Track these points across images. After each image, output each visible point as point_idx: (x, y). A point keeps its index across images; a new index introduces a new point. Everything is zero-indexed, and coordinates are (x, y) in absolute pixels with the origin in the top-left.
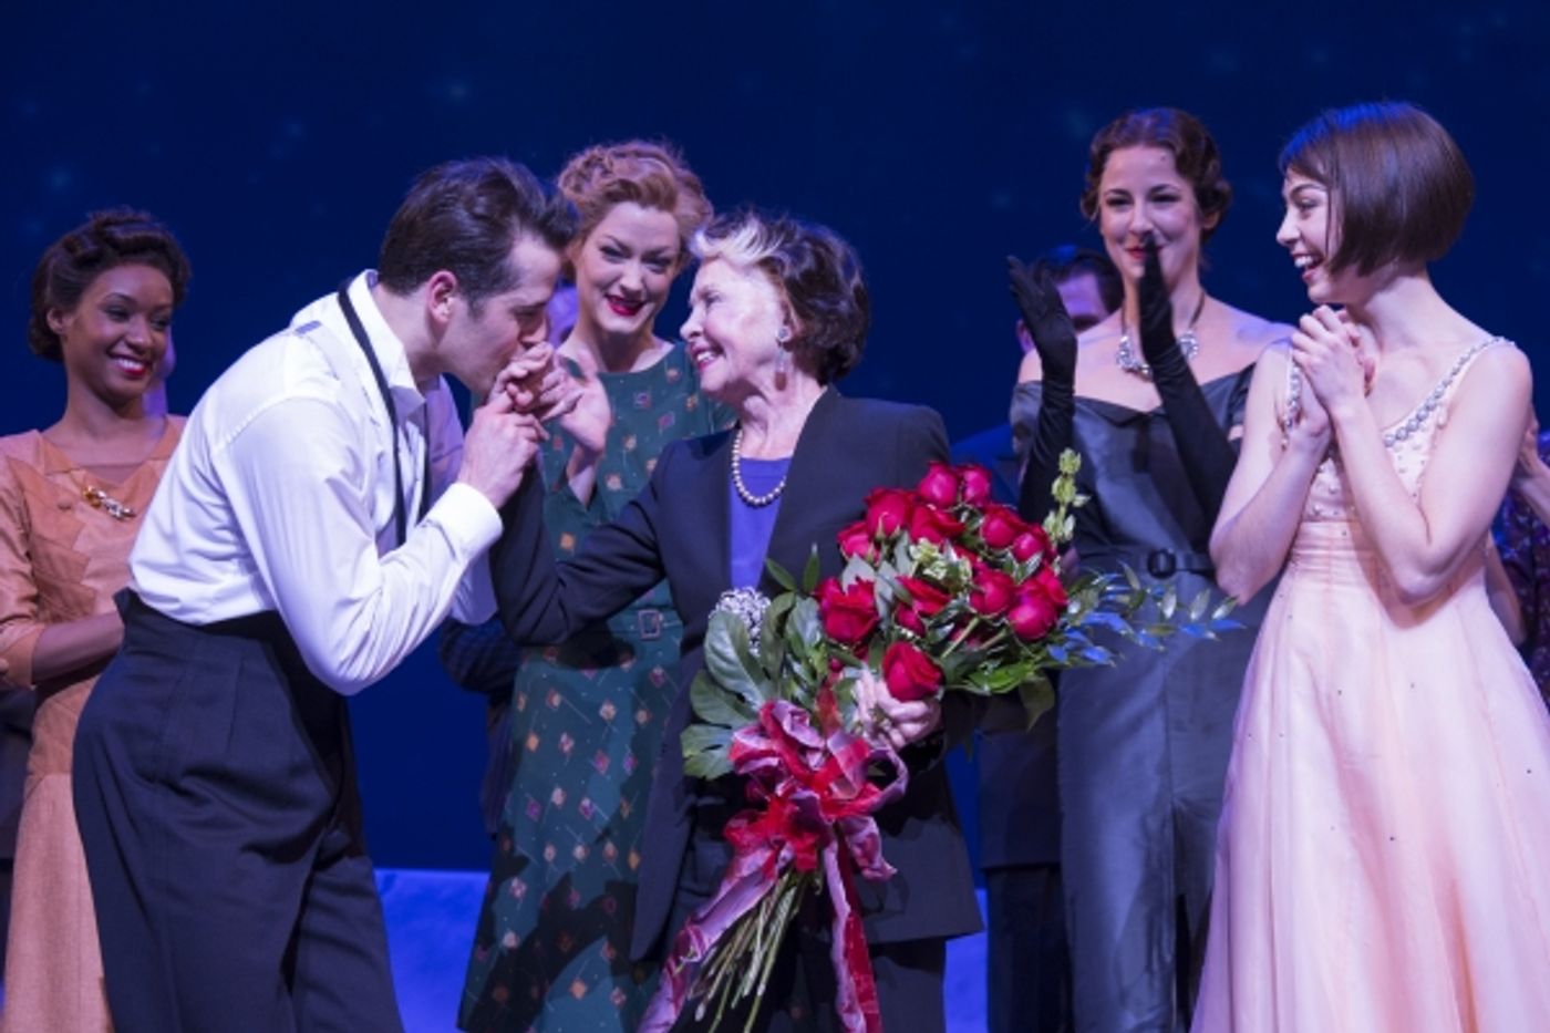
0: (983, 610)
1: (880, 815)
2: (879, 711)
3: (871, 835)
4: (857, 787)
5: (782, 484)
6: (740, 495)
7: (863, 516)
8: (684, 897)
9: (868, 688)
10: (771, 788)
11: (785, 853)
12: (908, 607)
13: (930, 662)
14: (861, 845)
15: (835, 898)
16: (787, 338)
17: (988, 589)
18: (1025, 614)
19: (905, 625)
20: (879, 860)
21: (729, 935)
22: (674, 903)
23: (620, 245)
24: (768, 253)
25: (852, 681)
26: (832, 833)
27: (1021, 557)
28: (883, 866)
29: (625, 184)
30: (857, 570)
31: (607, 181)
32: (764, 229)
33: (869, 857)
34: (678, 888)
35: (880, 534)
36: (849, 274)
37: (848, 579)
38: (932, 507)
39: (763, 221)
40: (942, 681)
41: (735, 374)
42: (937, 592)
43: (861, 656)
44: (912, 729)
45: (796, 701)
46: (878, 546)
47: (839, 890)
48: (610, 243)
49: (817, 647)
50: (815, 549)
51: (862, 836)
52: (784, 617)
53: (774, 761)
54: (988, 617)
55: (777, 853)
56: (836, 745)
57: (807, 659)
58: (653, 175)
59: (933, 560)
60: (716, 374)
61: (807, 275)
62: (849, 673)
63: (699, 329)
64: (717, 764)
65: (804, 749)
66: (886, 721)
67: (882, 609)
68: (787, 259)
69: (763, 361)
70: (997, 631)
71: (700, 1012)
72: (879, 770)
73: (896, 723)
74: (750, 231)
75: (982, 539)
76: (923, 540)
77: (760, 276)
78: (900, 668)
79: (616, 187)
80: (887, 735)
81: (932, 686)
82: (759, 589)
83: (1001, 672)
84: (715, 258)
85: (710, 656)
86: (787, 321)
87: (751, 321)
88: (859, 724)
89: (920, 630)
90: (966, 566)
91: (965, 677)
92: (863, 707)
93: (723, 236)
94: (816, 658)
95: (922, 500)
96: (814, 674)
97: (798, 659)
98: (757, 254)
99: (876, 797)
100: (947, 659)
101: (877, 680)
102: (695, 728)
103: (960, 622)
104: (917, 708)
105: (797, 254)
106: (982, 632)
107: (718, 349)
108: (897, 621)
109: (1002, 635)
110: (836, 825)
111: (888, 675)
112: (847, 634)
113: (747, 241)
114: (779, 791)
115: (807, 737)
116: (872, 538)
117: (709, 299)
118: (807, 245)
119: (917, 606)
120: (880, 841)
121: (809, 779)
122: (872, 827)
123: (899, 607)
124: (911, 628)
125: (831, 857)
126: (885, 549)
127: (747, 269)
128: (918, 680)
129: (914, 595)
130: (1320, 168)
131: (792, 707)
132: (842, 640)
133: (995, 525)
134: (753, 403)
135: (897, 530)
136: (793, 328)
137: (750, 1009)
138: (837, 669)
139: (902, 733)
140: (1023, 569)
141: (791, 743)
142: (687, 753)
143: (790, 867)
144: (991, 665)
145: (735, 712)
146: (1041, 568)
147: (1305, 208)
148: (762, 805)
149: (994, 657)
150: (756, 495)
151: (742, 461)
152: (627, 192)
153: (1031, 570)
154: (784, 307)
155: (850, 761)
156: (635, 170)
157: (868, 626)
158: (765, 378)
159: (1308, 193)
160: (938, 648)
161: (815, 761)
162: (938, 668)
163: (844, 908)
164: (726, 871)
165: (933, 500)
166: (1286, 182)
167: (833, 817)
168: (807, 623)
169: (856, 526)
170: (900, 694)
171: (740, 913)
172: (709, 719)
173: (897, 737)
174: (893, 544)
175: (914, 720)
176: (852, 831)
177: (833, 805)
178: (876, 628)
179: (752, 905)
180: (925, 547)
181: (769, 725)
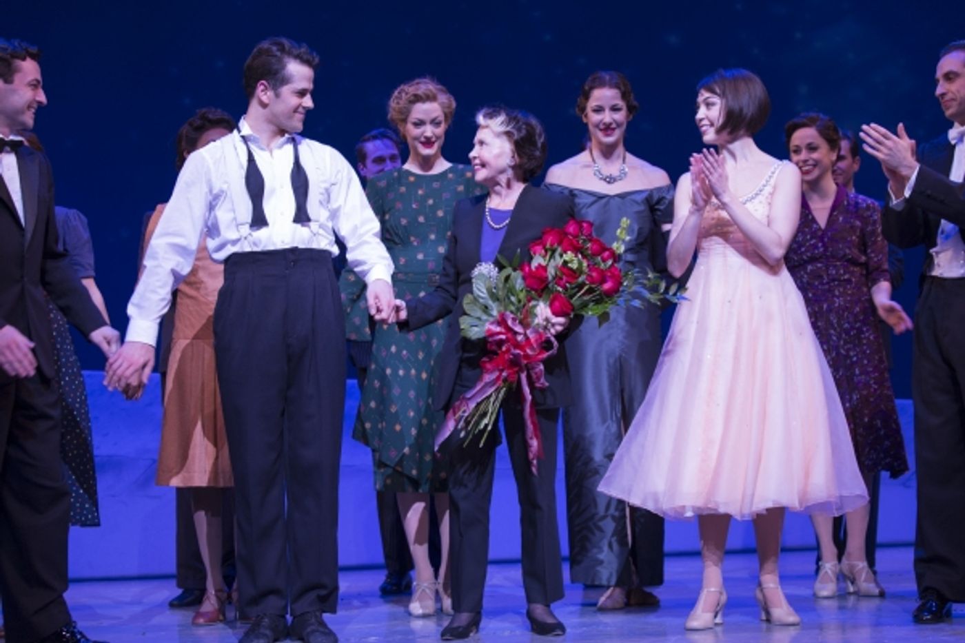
0: (592, 283)
1: (544, 362)
2: (547, 320)
3: (541, 370)
4: (538, 351)
5: (507, 222)
6: (488, 223)
7: (541, 238)
8: (458, 388)
9: (543, 310)
10: (500, 348)
11: (504, 374)
12: (561, 279)
13: (569, 302)
14: (536, 373)
15: (526, 394)
16: (513, 164)
17: (594, 274)
18: (607, 286)
19: (559, 285)
20: (542, 380)
21: (479, 404)
22: (453, 390)
23: (420, 120)
24: (508, 129)
25: (535, 306)
26: (524, 367)
27: (604, 260)
28: (543, 382)
29: (415, 96)
30: (538, 261)
31: (408, 96)
32: (508, 119)
33: (538, 379)
34: (455, 384)
35: (548, 246)
36: (540, 136)
37: (534, 264)
38: (571, 237)
39: (507, 115)
40: (573, 310)
41: (490, 175)
42: (574, 274)
43: (540, 296)
44: (559, 328)
45: (512, 312)
46: (546, 251)
47: (527, 390)
48: (416, 121)
49: (522, 291)
50: (519, 250)
51: (537, 370)
52: (507, 278)
53: (503, 337)
54: (593, 286)
55: (501, 374)
56: (531, 333)
57: (518, 295)
58: (426, 90)
59: (573, 260)
60: (481, 175)
61: (522, 139)
62: (533, 303)
63: (476, 155)
64: (475, 333)
65: (516, 333)
66: (550, 325)
67: (550, 278)
68: (515, 133)
69: (502, 172)
70: (595, 291)
71: (462, 434)
72: (547, 345)
73: (553, 325)
74: (502, 118)
75: (590, 252)
76: (569, 252)
77: (505, 138)
78: (557, 304)
79: (412, 98)
80: (549, 330)
81: (569, 311)
82: (494, 263)
83: (595, 307)
84: (487, 127)
85: (475, 289)
86: (513, 157)
87: (498, 156)
88: (538, 324)
89: (565, 288)
90: (585, 264)
91: (582, 308)
92: (539, 316)
93: (491, 118)
94: (522, 296)
95: (566, 234)
96: (519, 301)
97: (513, 295)
98: (503, 129)
99: (545, 355)
100: (575, 301)
101: (545, 307)
102: (465, 317)
103: (581, 286)
104: (561, 320)
105: (519, 130)
106: (590, 291)
107: (483, 165)
108: (556, 283)
109: (598, 292)
110: (526, 365)
111: (551, 306)
112: (536, 287)
113: (499, 123)
114: (504, 349)
115: (518, 329)
116: (544, 247)
117: (482, 143)
118: (524, 126)
119: (564, 278)
120: (543, 373)
121: (517, 345)
122: (542, 367)
123: (557, 279)
124: (561, 287)
125: (523, 376)
126: (549, 253)
127: (498, 135)
128: (565, 309)
129: (564, 274)
130: (718, 91)
131: (512, 316)
132: (533, 289)
133: (595, 247)
134: (497, 188)
135: (556, 246)
136: (515, 160)
137: (483, 435)
138: (529, 301)
139: (555, 329)
140: (605, 265)
141: (509, 329)
142: (462, 327)
143: (505, 380)
144: (592, 304)
145: (483, 314)
146: (612, 265)
147: (709, 105)
148: (495, 353)
149: (593, 301)
150: (496, 224)
151: (490, 209)
152: (417, 99)
153: (608, 266)
154: (513, 152)
155: (536, 341)
156: (417, 90)
157: (544, 285)
158: (503, 179)
159: (711, 100)
160: (572, 297)
161: (520, 338)
162: (572, 305)
163: (529, 397)
164: (479, 378)
165: (570, 234)
166: (700, 95)
167: (525, 362)
168: (518, 281)
169: (538, 242)
170: (556, 314)
171: (484, 397)
172: (472, 314)
173: (553, 331)
174: (554, 251)
175: (560, 324)
176: (533, 368)
177: (527, 356)
178: (547, 287)
179: (489, 393)
180: (569, 256)
181: (502, 322)
